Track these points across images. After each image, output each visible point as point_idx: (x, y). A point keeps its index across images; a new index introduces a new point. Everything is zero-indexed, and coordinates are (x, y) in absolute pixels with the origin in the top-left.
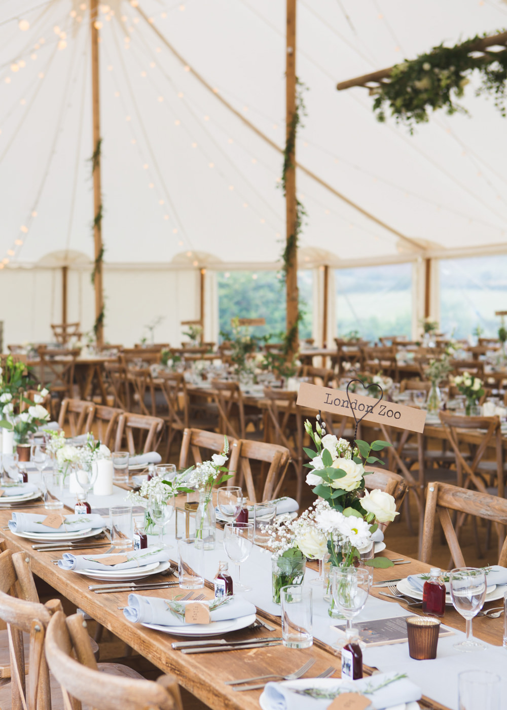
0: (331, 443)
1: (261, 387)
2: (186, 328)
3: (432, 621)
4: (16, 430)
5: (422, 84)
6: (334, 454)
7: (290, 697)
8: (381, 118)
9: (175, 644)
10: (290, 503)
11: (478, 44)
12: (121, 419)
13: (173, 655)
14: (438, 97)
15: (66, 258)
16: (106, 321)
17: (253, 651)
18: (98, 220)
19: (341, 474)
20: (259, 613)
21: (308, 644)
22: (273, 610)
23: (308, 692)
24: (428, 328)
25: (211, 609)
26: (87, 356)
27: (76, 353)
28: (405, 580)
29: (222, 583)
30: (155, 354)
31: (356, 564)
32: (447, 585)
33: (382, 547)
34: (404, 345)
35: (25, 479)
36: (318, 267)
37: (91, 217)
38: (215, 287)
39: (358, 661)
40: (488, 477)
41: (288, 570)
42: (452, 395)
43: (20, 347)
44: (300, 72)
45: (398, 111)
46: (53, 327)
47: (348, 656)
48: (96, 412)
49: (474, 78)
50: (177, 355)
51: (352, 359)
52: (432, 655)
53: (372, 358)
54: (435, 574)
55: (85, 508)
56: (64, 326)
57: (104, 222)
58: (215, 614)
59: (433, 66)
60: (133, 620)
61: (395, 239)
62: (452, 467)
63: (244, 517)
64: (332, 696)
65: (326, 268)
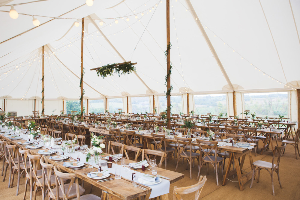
0: (95, 137)
1: (77, 123)
2: (61, 112)
3: (111, 162)
4: (34, 134)
5: (106, 71)
6: (95, 138)
7: (92, 174)
8: (98, 76)
9: (72, 169)
10: (86, 146)
11: (115, 65)
12: (53, 131)
13: (72, 171)
14: (108, 73)
15: (35, 98)
16: (44, 110)
17: (84, 169)
18: (43, 91)
19: (96, 141)
20: (84, 164)
21: (92, 167)
22: (87, 163)
23: (94, 174)
24: (106, 111)
25: (77, 163)
26: (41, 118)
27: (39, 117)
28: (106, 157)
29: (78, 159)
30: (55, 117)
31: (99, 155)
32: (113, 157)
33: (102, 152)
34: (102, 114)
35: (38, 144)
36: (86, 100)
37: (42, 90)
38: (66, 103)
39: (101, 169)
40: (117, 138)
41: (88, 157)
42: (111, 125)
43: (27, 116)
44: (83, 66)
45: (101, 74)
46: (33, 112)
47: (99, 168)
48: (47, 130)
49: (114, 70)
50: (60, 117)
51: (93, 117)
52: (111, 167)
53: (97, 117)
54: (111, 156)
55: (51, 148)
56: (35, 111)
57: (44, 91)
58: (78, 164)
59: (107, 68)
60: (65, 166)
61: (100, 95)
62: (112, 137)
63: (79, 149)
64: (98, 174)
65: (87, 100)
